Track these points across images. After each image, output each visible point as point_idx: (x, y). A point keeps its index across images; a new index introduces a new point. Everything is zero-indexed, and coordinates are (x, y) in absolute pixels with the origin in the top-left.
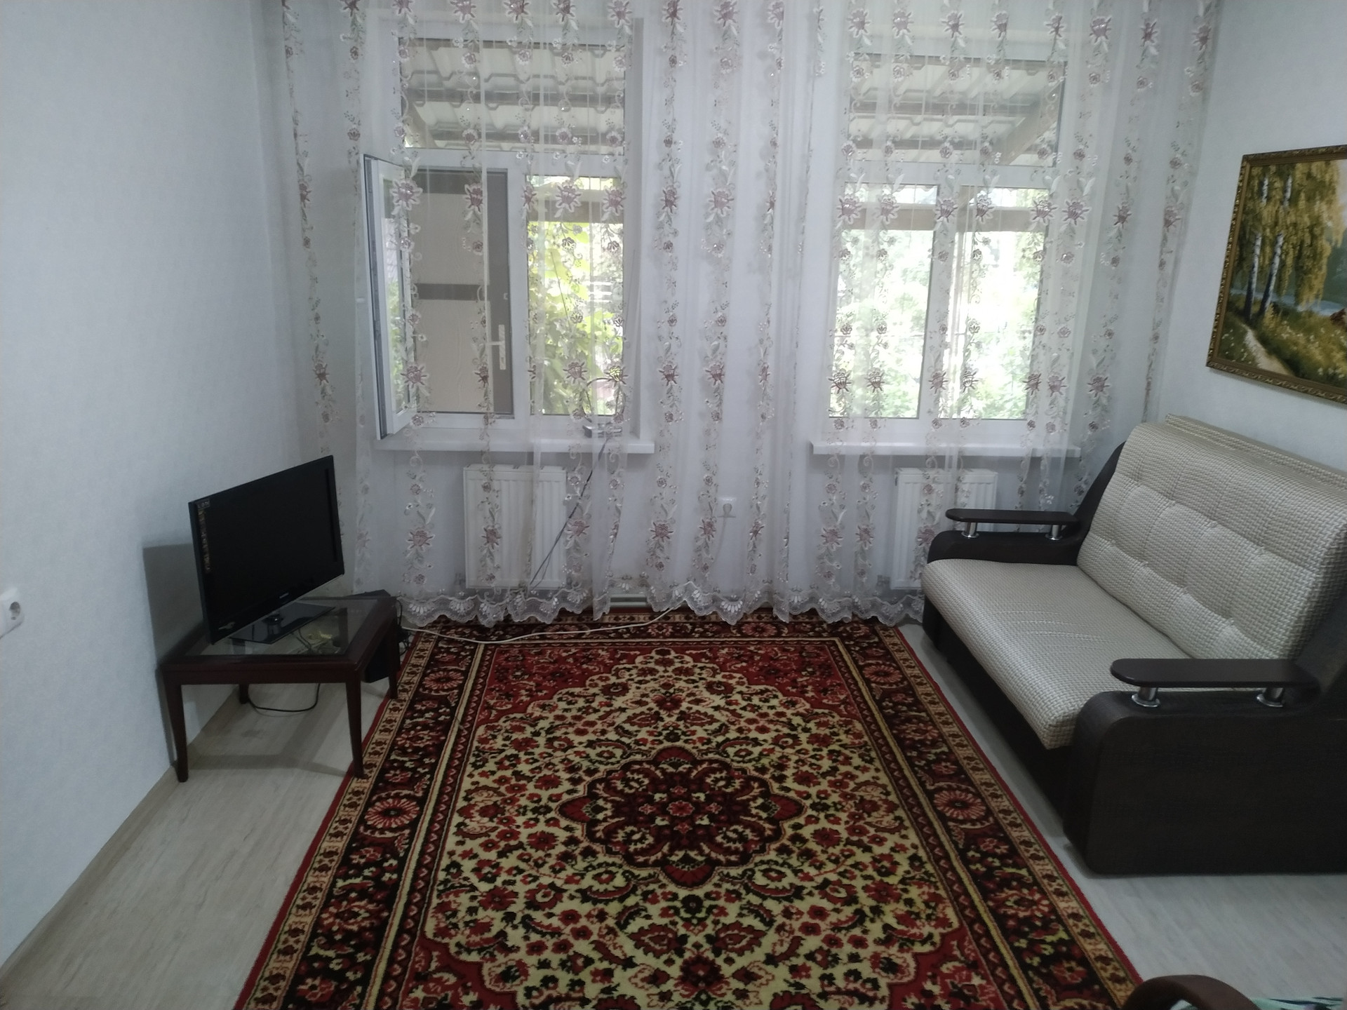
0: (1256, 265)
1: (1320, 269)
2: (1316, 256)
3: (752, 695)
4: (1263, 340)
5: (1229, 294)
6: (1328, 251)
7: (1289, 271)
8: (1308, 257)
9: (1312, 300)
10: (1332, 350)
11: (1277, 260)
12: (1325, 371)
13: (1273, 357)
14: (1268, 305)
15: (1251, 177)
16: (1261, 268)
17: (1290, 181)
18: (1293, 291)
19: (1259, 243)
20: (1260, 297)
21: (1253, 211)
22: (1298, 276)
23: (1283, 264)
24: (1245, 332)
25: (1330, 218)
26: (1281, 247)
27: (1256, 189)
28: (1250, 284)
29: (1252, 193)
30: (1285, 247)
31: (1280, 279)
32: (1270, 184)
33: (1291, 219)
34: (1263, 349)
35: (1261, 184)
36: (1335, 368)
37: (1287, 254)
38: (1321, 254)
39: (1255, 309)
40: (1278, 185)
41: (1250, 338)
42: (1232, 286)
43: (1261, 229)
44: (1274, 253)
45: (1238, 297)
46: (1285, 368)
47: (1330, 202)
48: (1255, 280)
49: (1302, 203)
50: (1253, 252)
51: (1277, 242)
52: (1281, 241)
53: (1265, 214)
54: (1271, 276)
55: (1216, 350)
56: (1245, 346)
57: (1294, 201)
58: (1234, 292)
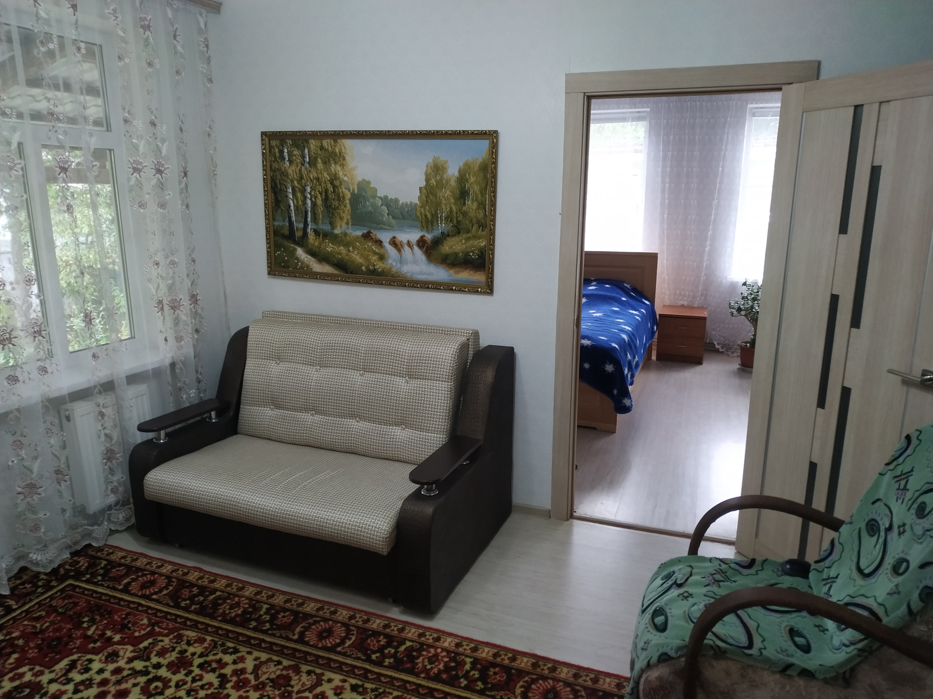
0: (292, 205)
1: (345, 206)
2: (340, 198)
3: (65, 674)
4: (312, 253)
5: (274, 226)
6: (348, 195)
7: (320, 209)
8: (334, 199)
9: (344, 226)
10: (369, 255)
11: (309, 202)
12: (367, 268)
13: (324, 263)
14: (309, 230)
15: (271, 147)
16: (297, 208)
17: (306, 151)
18: (327, 221)
19: (290, 190)
20: (301, 226)
21: (279, 169)
22: (329, 212)
23: (314, 204)
24: (295, 250)
25: (345, 175)
26: (310, 194)
27: (277, 155)
28: (290, 218)
29: (275, 157)
30: (313, 193)
31: (314, 214)
32: (289, 153)
33: (314, 174)
34: (313, 259)
35: (281, 152)
36: (374, 266)
37: (316, 198)
38: (344, 197)
39: (299, 234)
40: (296, 152)
41: (300, 252)
42: (274, 220)
43: (289, 181)
44: (305, 198)
45: (282, 227)
46: (335, 269)
47: (343, 166)
48: (293, 215)
49: (320, 165)
50: (287, 196)
51: (305, 190)
52: (308, 189)
53: (290, 171)
54: (306, 212)
55: (273, 263)
56: (297, 259)
57: (313, 163)
58: (276, 223)
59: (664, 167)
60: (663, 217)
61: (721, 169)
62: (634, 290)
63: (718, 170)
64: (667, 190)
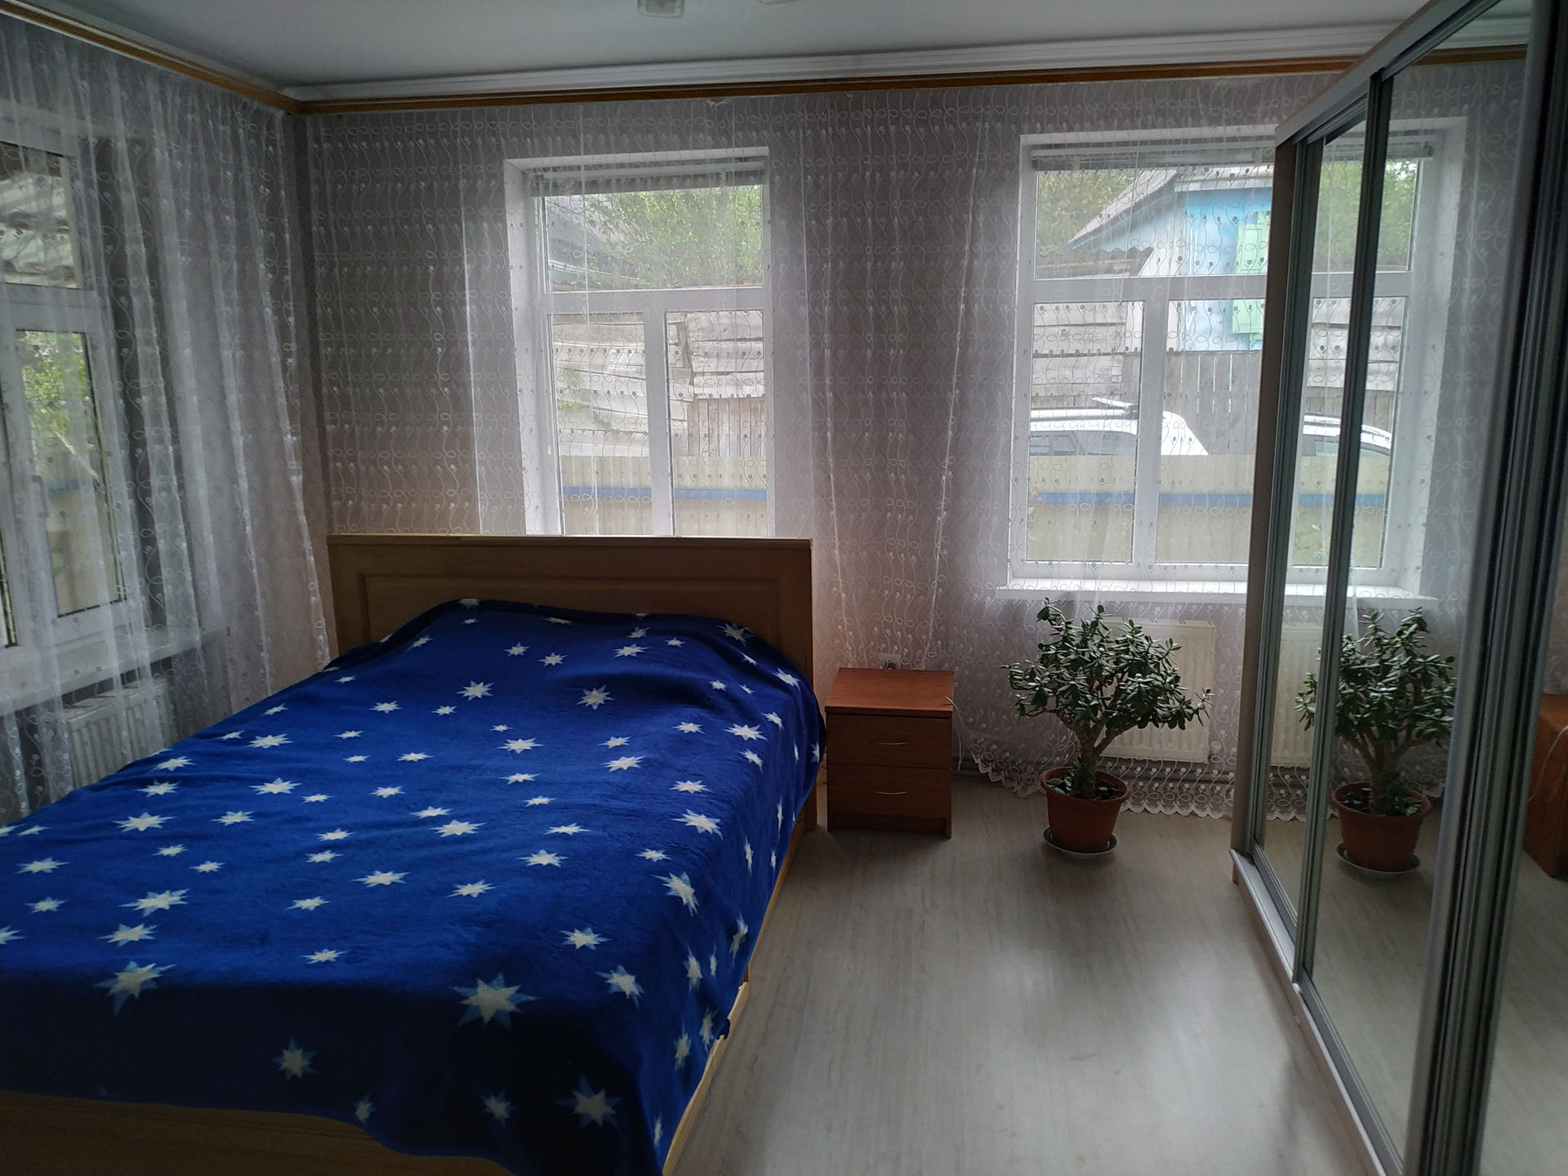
59: (815, 304)
60: (825, 439)
61: (962, 306)
62: (756, 644)
63: (957, 308)
64: (827, 368)
